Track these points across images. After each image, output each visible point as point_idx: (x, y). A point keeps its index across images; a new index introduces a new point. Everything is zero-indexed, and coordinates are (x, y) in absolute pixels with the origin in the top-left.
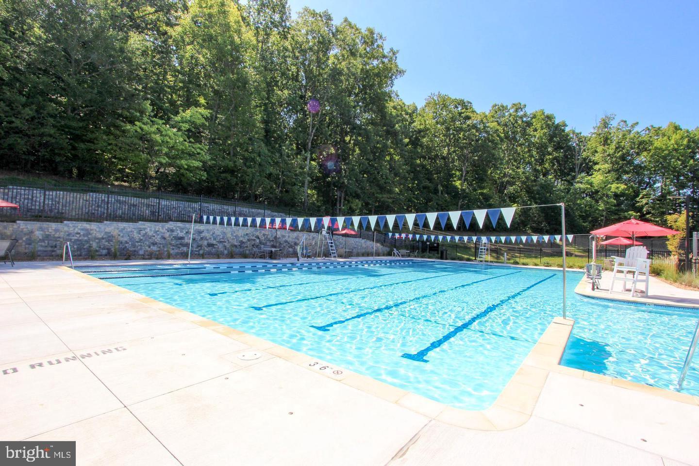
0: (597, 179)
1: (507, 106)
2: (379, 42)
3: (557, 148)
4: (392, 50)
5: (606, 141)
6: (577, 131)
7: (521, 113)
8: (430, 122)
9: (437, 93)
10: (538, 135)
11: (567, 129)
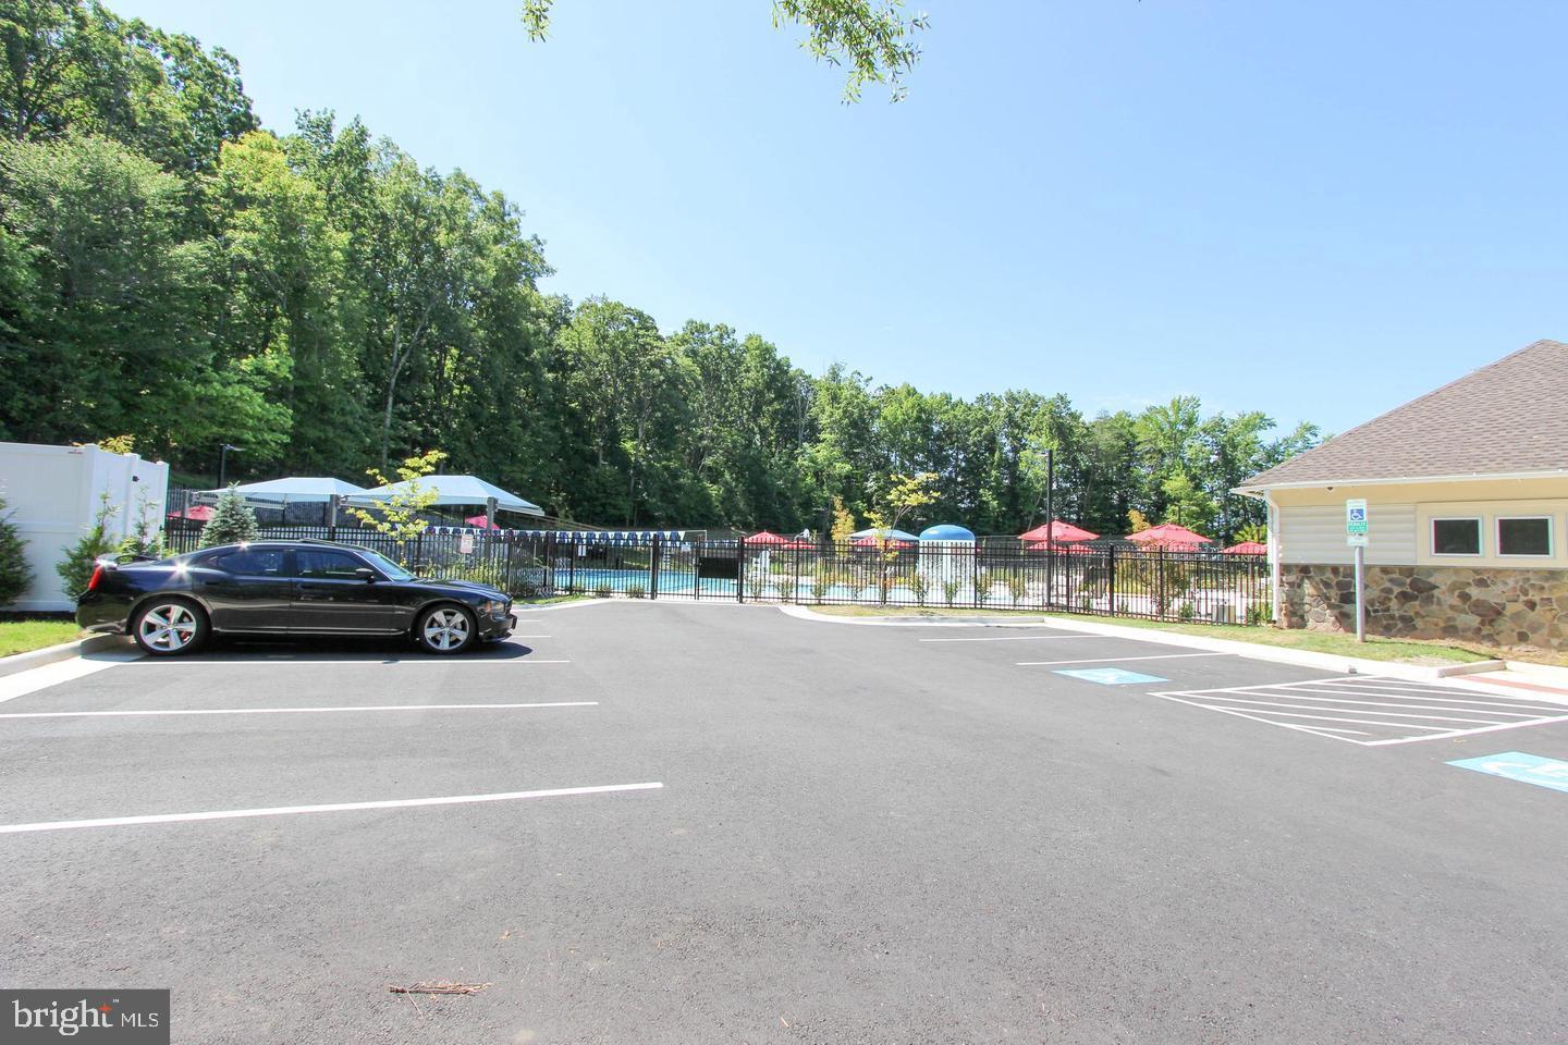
0: (822, 453)
1: (708, 325)
2: (514, 216)
3: (780, 396)
4: (535, 237)
5: (835, 398)
6: (807, 373)
7: (727, 342)
8: (589, 343)
9: (600, 295)
10: (751, 378)
11: (792, 370)
